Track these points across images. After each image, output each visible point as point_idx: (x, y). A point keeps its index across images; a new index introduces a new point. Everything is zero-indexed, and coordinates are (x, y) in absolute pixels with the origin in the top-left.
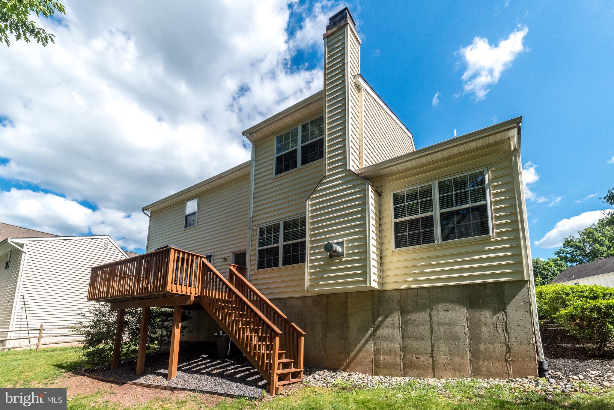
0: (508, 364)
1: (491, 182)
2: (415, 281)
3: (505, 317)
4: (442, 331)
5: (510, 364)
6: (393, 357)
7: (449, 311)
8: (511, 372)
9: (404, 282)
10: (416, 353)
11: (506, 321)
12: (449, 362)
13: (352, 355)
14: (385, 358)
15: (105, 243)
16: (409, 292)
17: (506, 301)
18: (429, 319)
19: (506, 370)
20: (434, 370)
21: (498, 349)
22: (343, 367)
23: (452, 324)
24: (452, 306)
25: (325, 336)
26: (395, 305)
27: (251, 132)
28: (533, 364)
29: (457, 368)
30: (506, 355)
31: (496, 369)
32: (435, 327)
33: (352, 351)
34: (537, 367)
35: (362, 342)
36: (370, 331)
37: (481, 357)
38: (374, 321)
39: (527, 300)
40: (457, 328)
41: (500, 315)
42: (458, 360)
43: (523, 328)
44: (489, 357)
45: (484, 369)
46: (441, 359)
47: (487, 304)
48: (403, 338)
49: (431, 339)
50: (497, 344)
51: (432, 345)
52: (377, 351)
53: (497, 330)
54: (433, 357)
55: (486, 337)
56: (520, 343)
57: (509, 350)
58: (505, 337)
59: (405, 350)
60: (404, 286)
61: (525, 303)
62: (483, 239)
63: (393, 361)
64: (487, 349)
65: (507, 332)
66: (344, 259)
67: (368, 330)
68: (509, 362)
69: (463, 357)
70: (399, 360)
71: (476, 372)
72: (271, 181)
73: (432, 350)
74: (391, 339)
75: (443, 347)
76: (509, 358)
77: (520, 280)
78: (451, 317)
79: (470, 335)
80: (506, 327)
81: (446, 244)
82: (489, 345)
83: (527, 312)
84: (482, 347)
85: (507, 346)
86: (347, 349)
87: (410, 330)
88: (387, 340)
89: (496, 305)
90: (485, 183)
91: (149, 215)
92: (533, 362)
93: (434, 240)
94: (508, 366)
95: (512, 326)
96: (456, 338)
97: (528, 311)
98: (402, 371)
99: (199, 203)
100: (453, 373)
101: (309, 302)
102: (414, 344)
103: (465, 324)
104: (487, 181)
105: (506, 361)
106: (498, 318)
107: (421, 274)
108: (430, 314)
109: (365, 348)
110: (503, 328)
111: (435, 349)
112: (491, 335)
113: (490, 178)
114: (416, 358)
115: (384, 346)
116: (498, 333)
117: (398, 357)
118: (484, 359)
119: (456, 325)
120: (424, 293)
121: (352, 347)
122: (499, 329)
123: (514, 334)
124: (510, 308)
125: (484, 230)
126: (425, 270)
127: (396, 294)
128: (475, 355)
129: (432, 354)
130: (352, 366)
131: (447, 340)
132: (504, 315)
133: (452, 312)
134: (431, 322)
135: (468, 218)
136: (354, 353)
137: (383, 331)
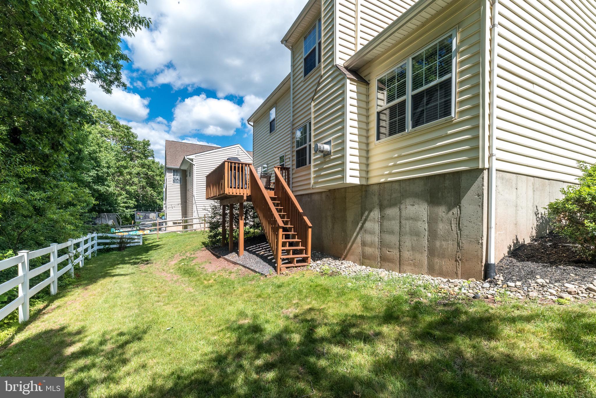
0: (458, 263)
1: (458, 47)
2: (390, 174)
3: (459, 212)
4: (407, 225)
5: (459, 264)
6: (373, 249)
7: (414, 205)
8: (459, 272)
9: (383, 175)
10: (389, 246)
11: (460, 217)
12: (411, 258)
13: (348, 247)
14: (369, 250)
15: (238, 150)
16: (386, 185)
17: (462, 194)
18: (398, 213)
19: (455, 270)
20: (400, 265)
21: (451, 246)
22: (343, 256)
23: (415, 219)
24: (416, 200)
25: (333, 228)
26: (376, 199)
27: (286, 39)
28: (480, 266)
29: (416, 264)
30: (456, 254)
31: (447, 268)
32: (403, 222)
33: (349, 242)
34: (483, 269)
35: (355, 234)
36: (360, 224)
37: (436, 254)
38: (362, 216)
39: (480, 193)
40: (419, 223)
41: (455, 210)
42: (418, 256)
43: (474, 225)
44: (442, 256)
45: (437, 267)
46: (406, 254)
47: (445, 198)
48: (380, 232)
49: (400, 234)
50: (450, 242)
51: (400, 240)
52: (364, 244)
53: (451, 226)
54: (400, 251)
55: (442, 233)
56: (469, 242)
57: (460, 248)
58: (457, 234)
59: (382, 244)
60: (382, 180)
61: (478, 196)
62: (446, 122)
63: (373, 253)
64: (441, 246)
65: (460, 230)
66: (332, 157)
67: (358, 224)
68: (458, 261)
69: (422, 253)
70: (377, 253)
71: (432, 271)
72: (302, 84)
73: (400, 245)
74: (372, 233)
75: (408, 242)
76: (459, 258)
77: (476, 168)
78: (415, 212)
79: (429, 231)
80: (459, 224)
81: (415, 131)
82: (443, 243)
83: (479, 206)
84: (438, 244)
85: (458, 244)
86: (345, 240)
87: (386, 223)
88: (370, 233)
89: (452, 198)
90: (452, 51)
91: (253, 125)
92: (479, 263)
93: (405, 129)
94: (458, 266)
95: (464, 222)
96: (417, 234)
97: (481, 205)
98: (379, 264)
99: (276, 109)
100: (413, 268)
101: (324, 196)
102: (388, 238)
103: (425, 219)
104: (454, 48)
105: (456, 261)
106: (453, 213)
107: (396, 166)
108: (400, 209)
109: (357, 240)
110: (456, 224)
111: (402, 243)
112: (445, 232)
113: (458, 42)
114: (389, 252)
115: (368, 238)
116: (452, 230)
117: (377, 250)
118: (438, 256)
119: (418, 220)
120: (396, 186)
121: (348, 239)
122: (453, 225)
123: (465, 232)
124: (465, 202)
125: (447, 111)
126: (399, 162)
127: (376, 188)
128: (432, 252)
129: (400, 249)
130: (348, 256)
131: (411, 235)
132: (459, 210)
133: (416, 206)
134: (400, 216)
135: (435, 98)
136: (350, 244)
137: (368, 225)
